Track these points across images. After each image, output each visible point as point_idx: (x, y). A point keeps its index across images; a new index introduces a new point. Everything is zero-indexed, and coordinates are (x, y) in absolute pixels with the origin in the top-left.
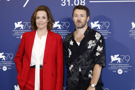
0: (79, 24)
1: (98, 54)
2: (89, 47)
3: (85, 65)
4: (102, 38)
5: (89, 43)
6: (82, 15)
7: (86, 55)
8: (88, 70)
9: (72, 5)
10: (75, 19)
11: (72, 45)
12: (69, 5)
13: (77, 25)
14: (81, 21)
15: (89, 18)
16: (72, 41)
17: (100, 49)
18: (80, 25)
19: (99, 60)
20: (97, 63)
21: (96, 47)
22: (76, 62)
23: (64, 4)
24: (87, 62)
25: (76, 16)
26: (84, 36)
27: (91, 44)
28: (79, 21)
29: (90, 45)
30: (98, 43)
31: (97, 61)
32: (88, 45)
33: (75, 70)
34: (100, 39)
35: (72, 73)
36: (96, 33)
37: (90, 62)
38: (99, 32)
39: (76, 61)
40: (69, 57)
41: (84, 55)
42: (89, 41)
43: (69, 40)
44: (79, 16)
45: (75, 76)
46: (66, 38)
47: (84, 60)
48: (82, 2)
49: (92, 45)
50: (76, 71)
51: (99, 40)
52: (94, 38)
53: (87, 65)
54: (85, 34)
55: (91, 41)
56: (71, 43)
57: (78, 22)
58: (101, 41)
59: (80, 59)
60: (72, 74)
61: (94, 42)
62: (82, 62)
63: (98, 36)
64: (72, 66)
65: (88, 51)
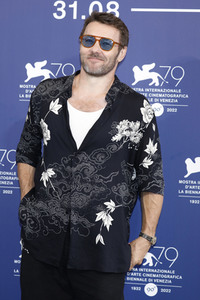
2: (117, 138)
3: (92, 183)
5: (118, 127)
7: (100, 157)
9: (83, 17)
11: (57, 113)
12: (75, 17)
15: (124, 51)
16: (57, 101)
20: (148, 187)
22: (66, 165)
23: (60, 14)
24: (100, 177)
27: (124, 130)
29: (120, 131)
32: (116, 132)
33: (61, 186)
37: (109, 179)
39: (66, 162)
40: (46, 143)
41: (95, 156)
42: (121, 123)
43: (47, 97)
47: (92, 168)
49: (125, 133)
50: (63, 193)
51: (150, 125)
53: (100, 185)
55: (125, 122)
60: (48, 193)
62: (83, 172)
63: (147, 113)
64: (50, 172)
65: (110, 148)
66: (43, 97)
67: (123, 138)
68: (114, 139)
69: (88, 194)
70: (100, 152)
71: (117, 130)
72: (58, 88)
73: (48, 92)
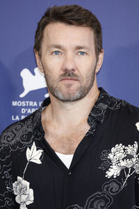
0: (69, 85)
2: (113, 172)
5: (111, 156)
6: (80, 50)
7: (99, 205)
11: (39, 162)
14: (76, 72)
16: (34, 147)
18: (76, 87)
25: (57, 53)
27: (120, 160)
28: (70, 74)
29: (114, 162)
32: (109, 164)
41: (92, 206)
42: (113, 150)
44: (70, 53)
46: (9, 133)
49: (123, 164)
54: (91, 119)
55: (120, 147)
57: (64, 75)
65: (107, 189)
66: (14, 147)
67: (124, 171)
68: (109, 174)
70: (97, 199)
71: (110, 160)
72: (30, 130)
73: (18, 139)
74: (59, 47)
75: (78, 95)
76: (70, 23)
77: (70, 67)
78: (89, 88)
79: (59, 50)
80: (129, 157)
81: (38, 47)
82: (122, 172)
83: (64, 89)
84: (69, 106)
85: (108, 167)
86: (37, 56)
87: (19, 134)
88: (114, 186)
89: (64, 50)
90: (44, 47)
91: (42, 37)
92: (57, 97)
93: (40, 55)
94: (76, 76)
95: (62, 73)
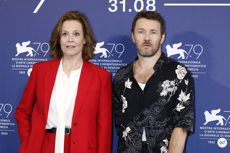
0: (146, 49)
1: (179, 108)
2: (164, 93)
3: (155, 129)
4: (188, 76)
5: (163, 85)
6: (153, 32)
7: (156, 109)
8: (159, 138)
9: (130, 10)
10: (139, 38)
11: (130, 88)
13: (143, 50)
14: (150, 42)
15: (164, 36)
16: (129, 80)
17: (184, 97)
18: (150, 50)
19: (181, 119)
20: (179, 124)
21: (177, 93)
22: (137, 121)
24: (159, 123)
25: (141, 32)
26: (153, 72)
27: (167, 87)
28: (147, 43)
29: (164, 88)
30: (181, 87)
31: (177, 122)
32: (162, 89)
33: (134, 137)
34: (185, 78)
35: (129, 143)
36: (178, 66)
37: (164, 123)
38: (183, 65)
39: (137, 119)
40: (124, 111)
41: (153, 109)
42: (164, 82)
43: (123, 79)
44: (148, 33)
45: (133, 150)
46: (119, 74)
47: (153, 118)
48: (149, 5)
49: (169, 90)
50: (136, 140)
51: (183, 81)
52: (173, 77)
53: (158, 128)
54: (155, 67)
55: (167, 81)
56: (128, 84)
57: (144, 43)
58: (187, 83)
59: (144, 116)
60: (127, 144)
61: (173, 83)
62: (148, 123)
63: (180, 73)
64: (128, 129)
65: (161, 101)
66: (120, 81)
67: (169, 93)
68: (162, 94)
69: (154, 137)
70: (156, 106)
71: (162, 88)
72: (128, 72)
73: (122, 77)
74: (143, 29)
75: (151, 53)
76: (149, 19)
77: (147, 39)
78: (157, 51)
79: (142, 31)
80: (172, 87)
81: (133, 30)
82: (168, 93)
83: (144, 50)
84: (146, 59)
85: (161, 90)
86: (132, 35)
87: (123, 74)
88: (164, 100)
89: (145, 31)
90: (136, 30)
91: (135, 25)
92: (141, 54)
93: (134, 34)
94: (150, 44)
95: (144, 42)
